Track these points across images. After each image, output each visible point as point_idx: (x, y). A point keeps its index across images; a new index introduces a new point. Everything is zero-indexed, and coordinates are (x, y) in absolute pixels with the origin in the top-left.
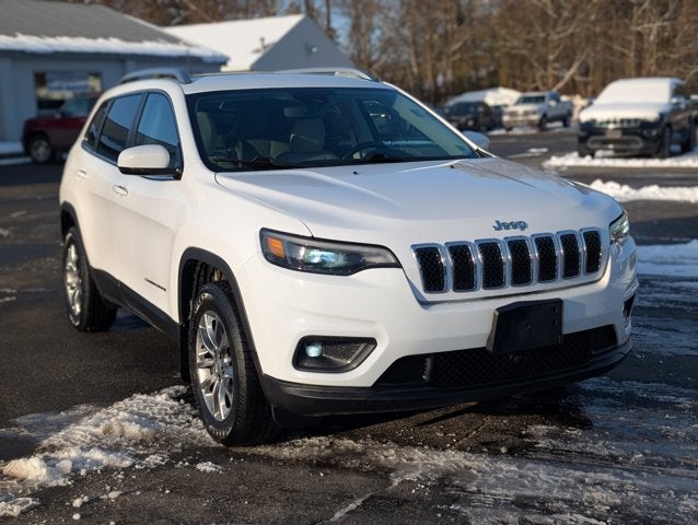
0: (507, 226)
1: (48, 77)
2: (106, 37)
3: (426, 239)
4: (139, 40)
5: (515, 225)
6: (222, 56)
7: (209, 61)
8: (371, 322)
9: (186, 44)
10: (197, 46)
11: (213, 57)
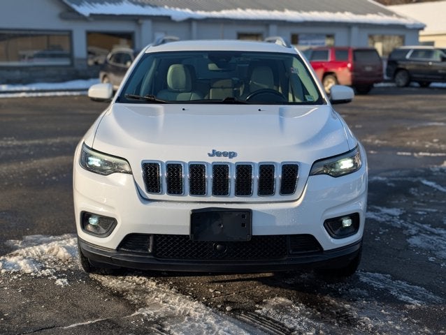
0: (219, 154)
1: (300, 37)
2: (343, 11)
3: (151, 157)
4: (365, 13)
5: (225, 154)
6: (421, 24)
7: (410, 27)
8: (112, 208)
9: (398, 16)
10: (405, 18)
11: (414, 24)
